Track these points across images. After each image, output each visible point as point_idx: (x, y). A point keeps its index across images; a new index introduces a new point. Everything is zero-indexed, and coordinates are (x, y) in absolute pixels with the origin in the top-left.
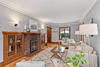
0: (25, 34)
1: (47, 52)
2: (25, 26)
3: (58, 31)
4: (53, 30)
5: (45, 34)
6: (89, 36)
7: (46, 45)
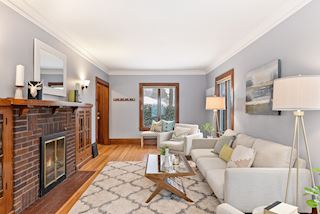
0: (17, 109)
1: (116, 182)
2: (20, 69)
3: (136, 95)
4: (114, 94)
5: (91, 106)
6: (302, 114)
7: (94, 154)
